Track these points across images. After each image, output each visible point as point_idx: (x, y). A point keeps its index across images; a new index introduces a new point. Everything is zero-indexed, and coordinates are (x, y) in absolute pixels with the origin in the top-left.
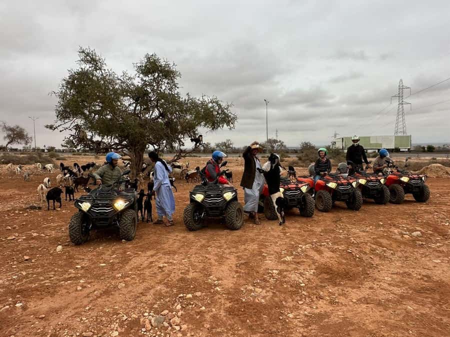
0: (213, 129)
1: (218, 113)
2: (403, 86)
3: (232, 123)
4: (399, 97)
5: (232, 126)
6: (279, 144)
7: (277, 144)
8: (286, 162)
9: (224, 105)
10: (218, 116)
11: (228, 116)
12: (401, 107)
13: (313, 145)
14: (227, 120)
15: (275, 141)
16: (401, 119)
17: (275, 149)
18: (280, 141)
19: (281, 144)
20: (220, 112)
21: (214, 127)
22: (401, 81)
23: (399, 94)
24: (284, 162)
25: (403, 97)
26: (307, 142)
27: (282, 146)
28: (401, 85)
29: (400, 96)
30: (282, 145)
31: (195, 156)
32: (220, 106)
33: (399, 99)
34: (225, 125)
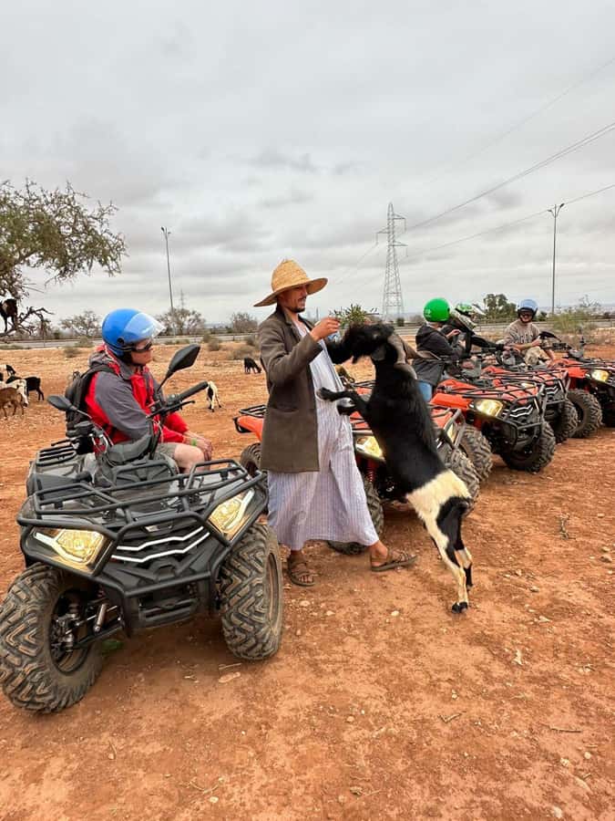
0: (62, 274)
1: (76, 233)
2: (393, 215)
3: (112, 259)
4: (389, 233)
5: (112, 264)
6: (192, 317)
7: (188, 318)
8: (224, 350)
9: (90, 210)
10: (74, 239)
11: (103, 242)
12: (391, 251)
13: (253, 319)
14: (99, 250)
15: (184, 313)
16: (392, 272)
17: (185, 327)
18: (194, 313)
19: (197, 317)
20: (80, 227)
21: (66, 270)
22: (391, 205)
23: (388, 228)
24: (220, 351)
25: (396, 234)
26: (242, 312)
27: (199, 321)
28: (391, 213)
29: (390, 231)
30: (197, 319)
31: (17, 348)
32: (78, 213)
33: (389, 237)
34: (96, 263)
